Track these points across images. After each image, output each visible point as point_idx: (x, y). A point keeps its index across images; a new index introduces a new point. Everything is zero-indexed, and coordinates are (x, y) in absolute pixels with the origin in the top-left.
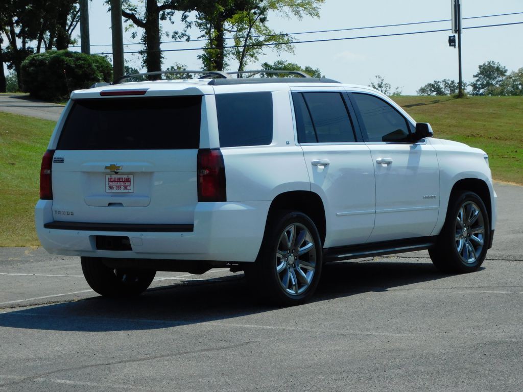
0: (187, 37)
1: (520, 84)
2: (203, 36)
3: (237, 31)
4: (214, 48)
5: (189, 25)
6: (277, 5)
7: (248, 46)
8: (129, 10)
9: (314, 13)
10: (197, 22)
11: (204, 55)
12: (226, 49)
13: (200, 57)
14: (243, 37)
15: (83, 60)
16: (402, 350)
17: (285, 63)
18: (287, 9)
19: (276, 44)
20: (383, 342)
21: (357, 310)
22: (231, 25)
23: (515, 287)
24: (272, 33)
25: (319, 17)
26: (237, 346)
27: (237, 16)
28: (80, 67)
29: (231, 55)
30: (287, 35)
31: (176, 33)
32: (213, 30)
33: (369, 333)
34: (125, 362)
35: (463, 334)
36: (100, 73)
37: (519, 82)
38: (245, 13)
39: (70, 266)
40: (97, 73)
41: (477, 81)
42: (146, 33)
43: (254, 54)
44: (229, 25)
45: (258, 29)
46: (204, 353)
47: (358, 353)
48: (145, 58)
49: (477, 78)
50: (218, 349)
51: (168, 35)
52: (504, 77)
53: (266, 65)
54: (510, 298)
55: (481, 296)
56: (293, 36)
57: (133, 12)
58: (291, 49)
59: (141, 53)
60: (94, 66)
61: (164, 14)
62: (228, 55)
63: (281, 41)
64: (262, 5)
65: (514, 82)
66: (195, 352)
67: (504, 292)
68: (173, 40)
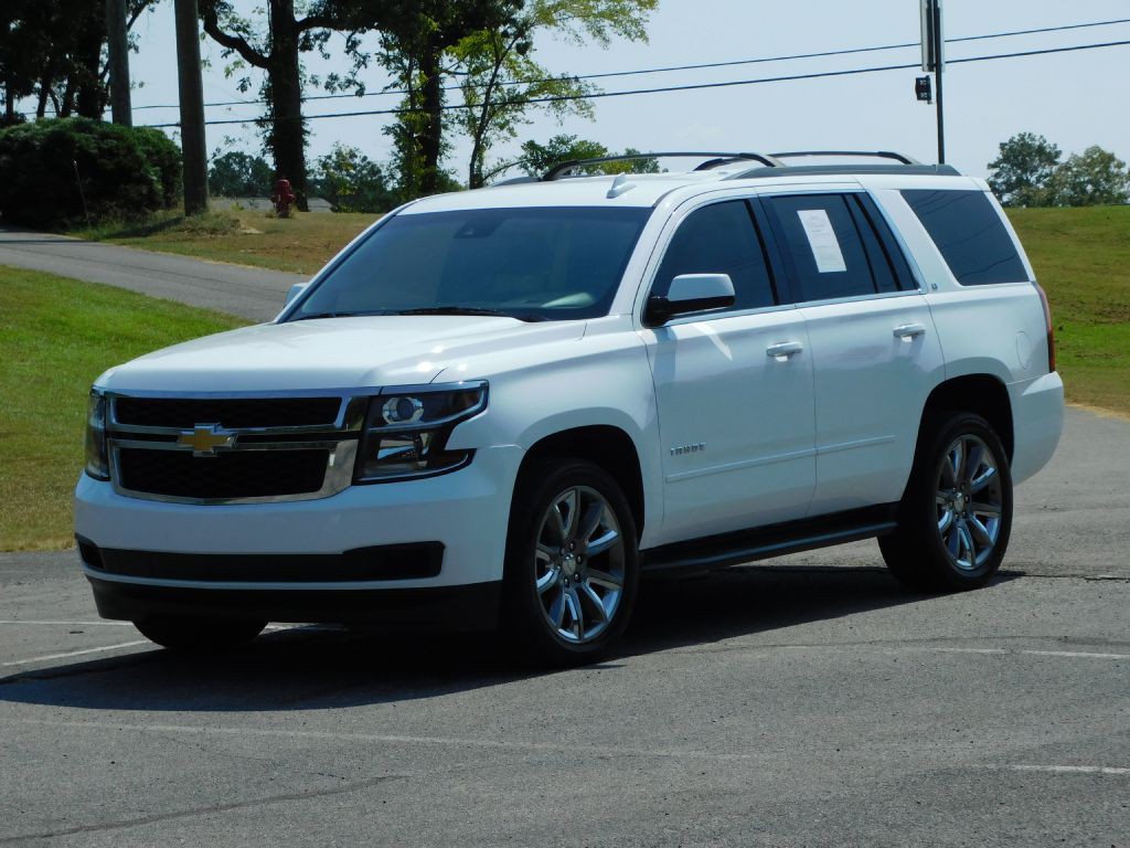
0: (357, 88)
1: (1089, 182)
2: (395, 85)
3: (469, 72)
4: (417, 111)
5: (362, 61)
6: (555, 16)
7: (492, 105)
8: (234, 30)
9: (638, 33)
10: (382, 55)
11: (399, 126)
12: (446, 111)
13: (388, 130)
14: (482, 85)
15: (117, 139)
16: (732, 793)
17: (573, 142)
18: (576, 24)
19: (552, 99)
20: (690, 773)
21: (648, 698)
22: (456, 60)
23: (1013, 637)
24: (545, 77)
25: (646, 39)
26: (353, 788)
27: (468, 40)
28: (110, 153)
29: (458, 126)
30: (576, 79)
31: (334, 78)
32: (416, 72)
33: (663, 753)
34: (89, 829)
35: (877, 751)
36: (154, 165)
37: (1086, 179)
38: (485, 33)
39: (28, 598)
40: (148, 166)
41: (997, 175)
42: (270, 79)
43: (507, 122)
44: (451, 61)
45: (514, 68)
46: (274, 806)
47: (629, 801)
48: (268, 134)
49: (996, 170)
50: (307, 795)
51: (316, 83)
52: (1055, 168)
53: (531, 145)
54: (998, 664)
55: (934, 662)
56: (590, 81)
57: (241, 33)
58: (586, 111)
59: (260, 122)
60: (140, 151)
61: (307, 38)
62: (450, 126)
63: (564, 92)
64: (520, 15)
65: (1076, 177)
66: (255, 802)
67: (988, 651)
68: (328, 93)
